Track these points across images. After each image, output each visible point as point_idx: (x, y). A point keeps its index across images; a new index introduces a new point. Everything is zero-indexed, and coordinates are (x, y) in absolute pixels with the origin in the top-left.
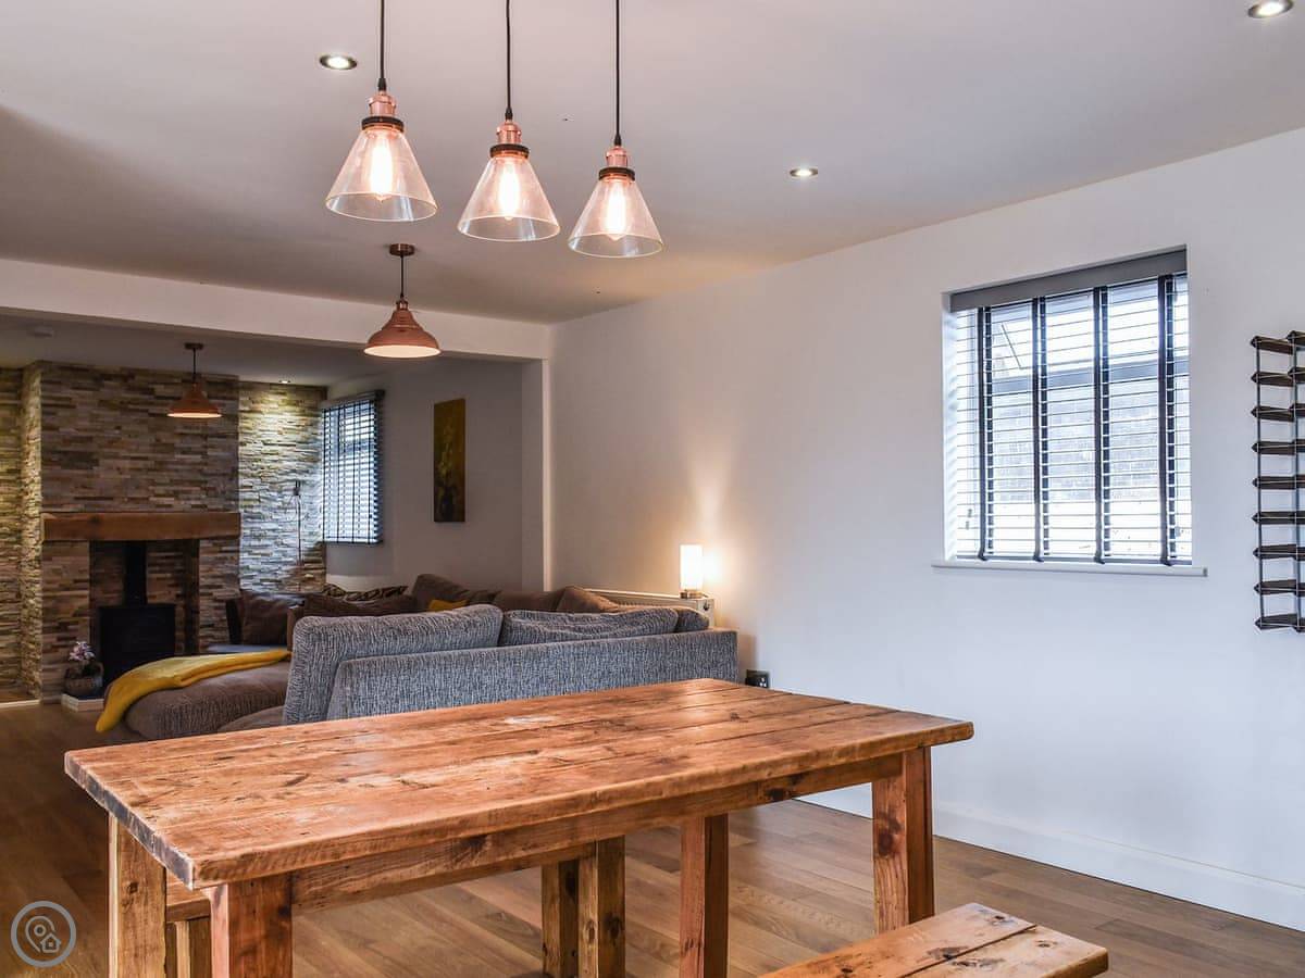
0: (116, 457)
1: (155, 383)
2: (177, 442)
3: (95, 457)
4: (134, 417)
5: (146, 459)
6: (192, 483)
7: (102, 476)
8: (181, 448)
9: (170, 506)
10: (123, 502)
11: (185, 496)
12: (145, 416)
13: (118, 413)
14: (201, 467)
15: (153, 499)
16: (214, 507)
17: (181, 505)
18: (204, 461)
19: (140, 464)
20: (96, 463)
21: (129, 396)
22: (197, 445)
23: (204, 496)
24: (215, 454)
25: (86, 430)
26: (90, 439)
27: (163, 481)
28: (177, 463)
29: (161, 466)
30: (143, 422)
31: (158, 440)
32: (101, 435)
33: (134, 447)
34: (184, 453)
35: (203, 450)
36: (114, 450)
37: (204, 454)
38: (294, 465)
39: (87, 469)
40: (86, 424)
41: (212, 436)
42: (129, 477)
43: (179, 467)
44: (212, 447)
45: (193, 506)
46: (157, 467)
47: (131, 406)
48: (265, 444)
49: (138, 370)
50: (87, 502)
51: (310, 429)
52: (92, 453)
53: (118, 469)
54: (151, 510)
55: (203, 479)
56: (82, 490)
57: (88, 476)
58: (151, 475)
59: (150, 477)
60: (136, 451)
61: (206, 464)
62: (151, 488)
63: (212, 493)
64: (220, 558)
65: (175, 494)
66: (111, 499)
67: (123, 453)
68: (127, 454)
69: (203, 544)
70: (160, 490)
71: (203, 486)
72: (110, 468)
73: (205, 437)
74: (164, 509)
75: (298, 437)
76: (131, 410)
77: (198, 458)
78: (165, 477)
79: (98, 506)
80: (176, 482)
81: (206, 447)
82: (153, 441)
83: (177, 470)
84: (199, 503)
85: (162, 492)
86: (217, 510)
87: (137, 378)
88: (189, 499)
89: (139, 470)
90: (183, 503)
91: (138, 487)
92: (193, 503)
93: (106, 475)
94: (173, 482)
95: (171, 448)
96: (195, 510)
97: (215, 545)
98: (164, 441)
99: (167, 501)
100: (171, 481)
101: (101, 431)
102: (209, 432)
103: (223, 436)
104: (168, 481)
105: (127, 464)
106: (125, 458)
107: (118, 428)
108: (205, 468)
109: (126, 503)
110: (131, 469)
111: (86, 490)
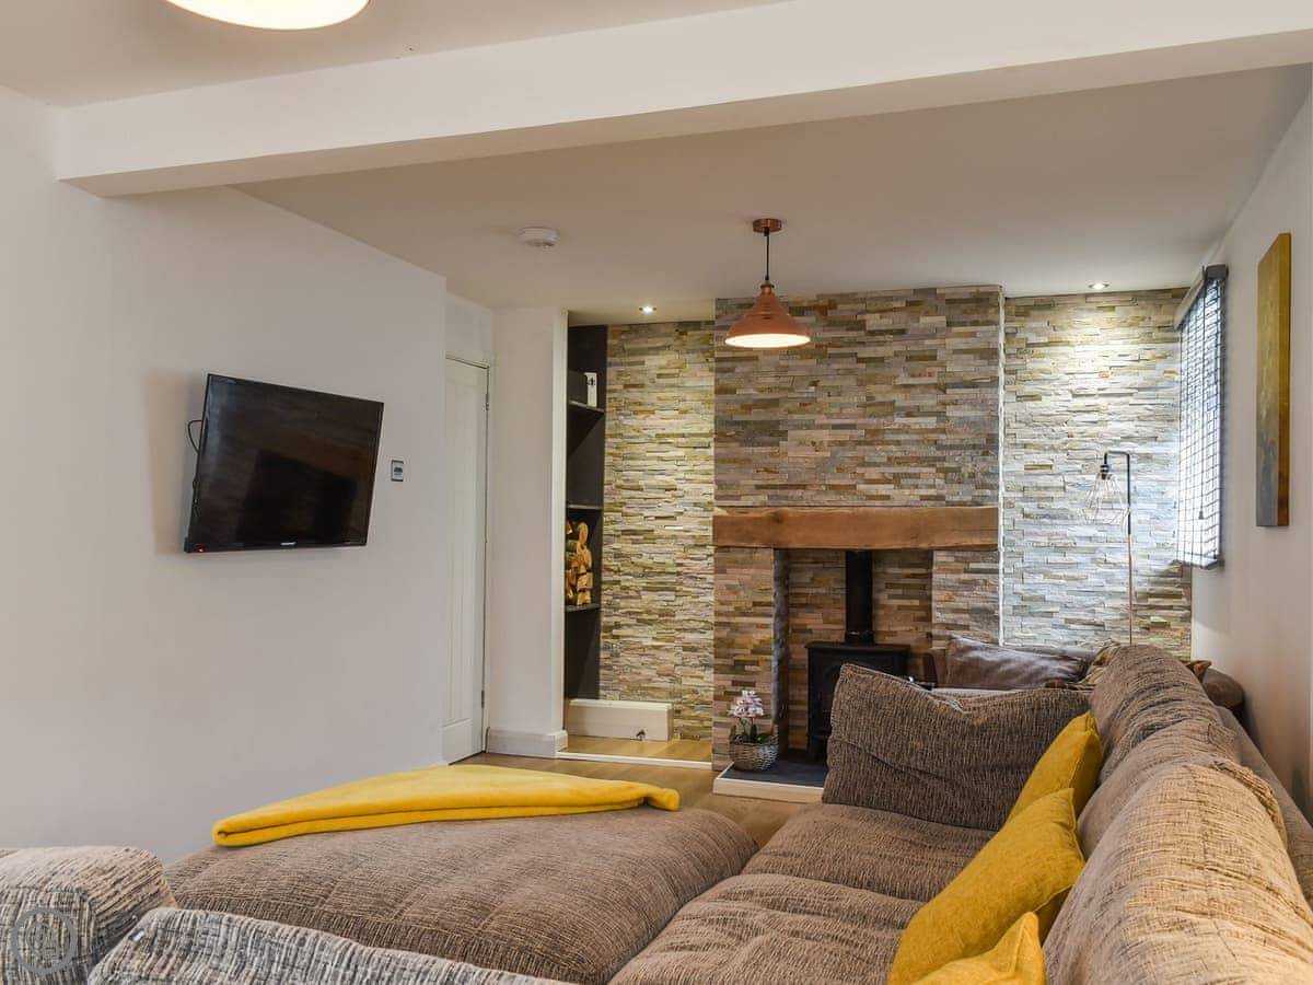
0: (810, 426)
1: (868, 312)
2: (900, 399)
3: (781, 428)
4: (836, 366)
5: (852, 427)
6: (921, 461)
7: (790, 454)
8: (903, 408)
9: (887, 497)
10: (819, 492)
11: (910, 481)
12: (849, 364)
13: (813, 362)
14: (933, 436)
15: (861, 487)
16: (956, 499)
17: (904, 496)
18: (942, 425)
19: (844, 435)
20: (783, 435)
21: (830, 335)
22: (930, 401)
23: (940, 482)
24: (958, 414)
25: (770, 389)
26: (775, 402)
27: (878, 460)
28: (898, 431)
29: (874, 437)
30: (849, 372)
31: (870, 398)
32: (790, 395)
33: (834, 410)
34: (909, 415)
35: (939, 408)
36: (807, 417)
37: (940, 415)
38: (1129, 428)
39: (770, 444)
40: (771, 380)
41: (955, 386)
42: (829, 454)
43: (902, 437)
44: (955, 403)
45: (924, 498)
46: (869, 438)
47: (830, 350)
48: (1075, 396)
49: (842, 295)
50: (771, 492)
51: (1161, 365)
52: (778, 422)
53: (814, 444)
54: (857, 502)
55: (939, 454)
56: (765, 475)
57: (772, 454)
58: (861, 451)
59: (860, 454)
60: (839, 415)
61: (944, 431)
62: (859, 470)
63: (954, 476)
64: (964, 582)
65: (896, 480)
66: (803, 487)
67: (821, 420)
68: (826, 421)
69: (939, 557)
70: (873, 473)
71: (938, 465)
72: (802, 443)
73: (943, 388)
74: (878, 503)
75: (1138, 381)
76: (831, 356)
77: (931, 422)
78: (879, 453)
79: (786, 498)
80: (899, 462)
81: (944, 404)
82: (863, 399)
83: (898, 443)
84: (932, 492)
85: (875, 477)
86: (963, 504)
87: (840, 307)
88: (916, 487)
89: (842, 444)
90: (907, 492)
91: (840, 470)
92: (924, 492)
93: (796, 453)
94: (890, 461)
95: (891, 408)
96: (924, 503)
97: (957, 560)
98: (879, 398)
99: (883, 489)
100: (889, 459)
101: (791, 390)
102: (949, 380)
103: (973, 385)
104: (885, 460)
105: (825, 436)
106: (822, 427)
107: (815, 384)
108: (943, 437)
109: (825, 492)
110: (831, 444)
111: (771, 476)
